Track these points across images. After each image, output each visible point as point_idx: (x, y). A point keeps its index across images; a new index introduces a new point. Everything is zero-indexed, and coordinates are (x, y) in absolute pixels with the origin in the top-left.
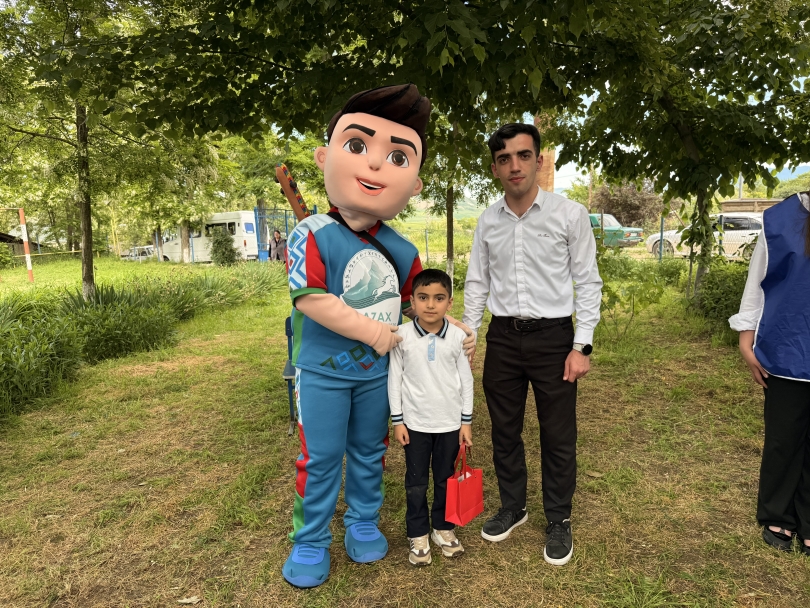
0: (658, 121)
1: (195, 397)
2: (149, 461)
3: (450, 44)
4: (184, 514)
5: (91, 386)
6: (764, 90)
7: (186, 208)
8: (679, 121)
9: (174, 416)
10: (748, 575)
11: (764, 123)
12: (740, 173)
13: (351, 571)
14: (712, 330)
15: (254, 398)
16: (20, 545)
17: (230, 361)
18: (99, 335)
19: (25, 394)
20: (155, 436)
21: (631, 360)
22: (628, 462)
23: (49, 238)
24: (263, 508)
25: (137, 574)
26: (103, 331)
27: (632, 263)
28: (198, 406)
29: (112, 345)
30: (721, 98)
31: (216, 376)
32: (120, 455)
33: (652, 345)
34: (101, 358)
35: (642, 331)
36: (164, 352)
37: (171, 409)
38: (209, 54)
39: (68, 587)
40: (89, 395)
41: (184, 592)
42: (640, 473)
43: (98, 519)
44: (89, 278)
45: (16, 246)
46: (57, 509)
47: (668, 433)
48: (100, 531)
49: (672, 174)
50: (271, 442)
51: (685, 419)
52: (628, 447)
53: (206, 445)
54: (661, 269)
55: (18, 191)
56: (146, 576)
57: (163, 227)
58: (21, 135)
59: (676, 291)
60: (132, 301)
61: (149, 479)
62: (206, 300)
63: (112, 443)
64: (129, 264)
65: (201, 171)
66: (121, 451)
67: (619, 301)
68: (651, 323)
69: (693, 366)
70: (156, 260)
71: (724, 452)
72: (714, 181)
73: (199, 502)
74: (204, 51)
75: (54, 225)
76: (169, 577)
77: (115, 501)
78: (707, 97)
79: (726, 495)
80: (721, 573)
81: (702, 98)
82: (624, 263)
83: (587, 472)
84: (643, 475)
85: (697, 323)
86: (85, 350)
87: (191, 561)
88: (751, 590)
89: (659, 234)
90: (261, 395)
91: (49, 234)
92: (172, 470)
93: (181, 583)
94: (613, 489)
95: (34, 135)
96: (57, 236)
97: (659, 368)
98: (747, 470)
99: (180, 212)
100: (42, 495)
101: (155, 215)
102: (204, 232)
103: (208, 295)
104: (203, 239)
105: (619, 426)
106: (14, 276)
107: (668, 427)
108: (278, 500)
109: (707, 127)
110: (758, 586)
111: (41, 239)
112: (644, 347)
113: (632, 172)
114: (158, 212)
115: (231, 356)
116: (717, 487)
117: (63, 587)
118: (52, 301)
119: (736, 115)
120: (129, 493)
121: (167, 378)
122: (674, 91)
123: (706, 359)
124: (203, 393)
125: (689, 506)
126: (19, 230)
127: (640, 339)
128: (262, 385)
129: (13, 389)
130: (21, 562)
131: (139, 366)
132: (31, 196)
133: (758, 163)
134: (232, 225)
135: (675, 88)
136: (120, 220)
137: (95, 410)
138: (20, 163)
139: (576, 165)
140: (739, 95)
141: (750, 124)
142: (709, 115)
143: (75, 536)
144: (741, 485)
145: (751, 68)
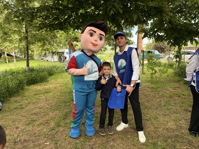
0: (169, 27)
1: (52, 94)
2: (40, 110)
3: (113, 9)
4: (47, 123)
5: (27, 91)
6: (196, 19)
7: (52, 48)
8: (174, 27)
9: (46, 99)
10: (185, 143)
11: (196, 28)
12: (189, 40)
13: (86, 138)
14: (181, 80)
15: (66, 95)
16: (8, 129)
17: (61, 86)
18: (30, 79)
19: (12, 93)
20: (41, 104)
21: (159, 87)
22: (156, 113)
23: (20, 55)
24: (66, 122)
25: (35, 137)
26: (31, 78)
27: (162, 63)
28: (52, 97)
29: (33, 81)
30: (185, 21)
31: (57, 89)
32: (33, 108)
33: (165, 84)
34: (30, 85)
35: (163, 80)
36: (45, 83)
37: (46, 97)
38: (55, 11)
39: (19, 139)
40: (27, 94)
41: (46, 142)
42: (159, 116)
43: (27, 123)
44: (28, 65)
45: (12, 57)
46: (17, 121)
47: (167, 106)
48: (27, 126)
49: (172, 40)
50: (69, 106)
51: (172, 103)
52: (157, 109)
53: (54, 106)
54: (169, 64)
55: (12, 44)
56: (37, 138)
57: (47, 53)
58: (12, 31)
59: (172, 70)
60: (38, 71)
61: (39, 114)
62: (56, 71)
63: (31, 105)
64: (39, 62)
65: (55, 40)
66: (33, 107)
67: (157, 72)
68: (165, 78)
69: (175, 89)
70: (45, 61)
71: (181, 111)
72: (182, 42)
73: (51, 120)
74: (54, 11)
75: (21, 52)
76: (43, 138)
77: (31, 119)
78: (181, 21)
79: (181, 122)
80: (178, 142)
81: (180, 21)
82: (160, 63)
83: (146, 115)
84: (160, 116)
85: (177, 78)
86: (27, 82)
87: (48, 134)
88: (185, 146)
89: (169, 55)
90: (67, 94)
91: (20, 54)
92: (45, 112)
93: (45, 139)
94: (152, 120)
95: (15, 31)
96: (22, 55)
97: (166, 89)
98: (187, 116)
99: (51, 49)
100: (14, 117)
101: (45, 50)
102: (56, 54)
103: (56, 70)
104: (56, 56)
105: (155, 104)
106: (11, 64)
107: (167, 104)
108: (70, 120)
109: (181, 29)
110: (187, 145)
111: (18, 56)
112: (163, 84)
113: (162, 40)
114: (45, 49)
115: (61, 85)
116: (179, 120)
117: (18, 140)
118: (20, 71)
119: (188, 26)
120: (35, 117)
121: (45, 90)
122: (173, 20)
123: (179, 87)
124: (54, 93)
125: (171, 125)
126: (13, 53)
127: (162, 82)
128: (68, 92)
129: (9, 92)
130: (8, 133)
131: (39, 87)
132: (16, 45)
133: (194, 38)
134: (63, 52)
135: (173, 19)
136: (37, 51)
137: (28, 97)
138: (13, 37)
139: (147, 38)
140: (189, 21)
141: (192, 28)
142: (181, 26)
143: (21, 127)
144: (185, 120)
145: (192, 14)
